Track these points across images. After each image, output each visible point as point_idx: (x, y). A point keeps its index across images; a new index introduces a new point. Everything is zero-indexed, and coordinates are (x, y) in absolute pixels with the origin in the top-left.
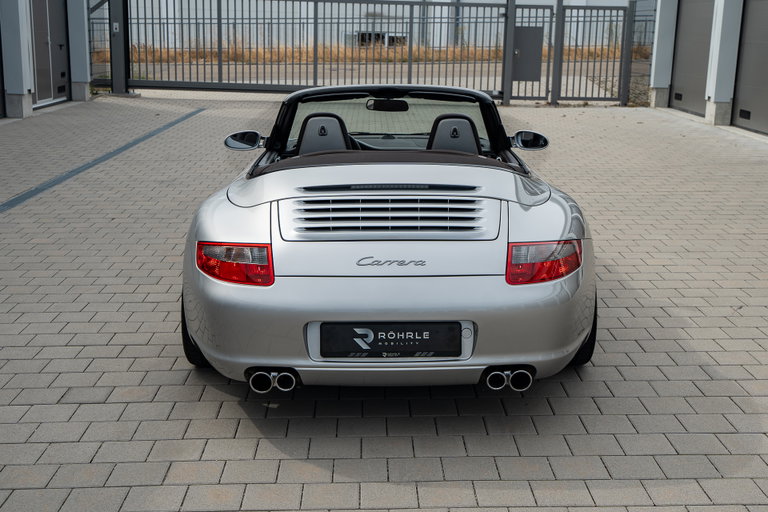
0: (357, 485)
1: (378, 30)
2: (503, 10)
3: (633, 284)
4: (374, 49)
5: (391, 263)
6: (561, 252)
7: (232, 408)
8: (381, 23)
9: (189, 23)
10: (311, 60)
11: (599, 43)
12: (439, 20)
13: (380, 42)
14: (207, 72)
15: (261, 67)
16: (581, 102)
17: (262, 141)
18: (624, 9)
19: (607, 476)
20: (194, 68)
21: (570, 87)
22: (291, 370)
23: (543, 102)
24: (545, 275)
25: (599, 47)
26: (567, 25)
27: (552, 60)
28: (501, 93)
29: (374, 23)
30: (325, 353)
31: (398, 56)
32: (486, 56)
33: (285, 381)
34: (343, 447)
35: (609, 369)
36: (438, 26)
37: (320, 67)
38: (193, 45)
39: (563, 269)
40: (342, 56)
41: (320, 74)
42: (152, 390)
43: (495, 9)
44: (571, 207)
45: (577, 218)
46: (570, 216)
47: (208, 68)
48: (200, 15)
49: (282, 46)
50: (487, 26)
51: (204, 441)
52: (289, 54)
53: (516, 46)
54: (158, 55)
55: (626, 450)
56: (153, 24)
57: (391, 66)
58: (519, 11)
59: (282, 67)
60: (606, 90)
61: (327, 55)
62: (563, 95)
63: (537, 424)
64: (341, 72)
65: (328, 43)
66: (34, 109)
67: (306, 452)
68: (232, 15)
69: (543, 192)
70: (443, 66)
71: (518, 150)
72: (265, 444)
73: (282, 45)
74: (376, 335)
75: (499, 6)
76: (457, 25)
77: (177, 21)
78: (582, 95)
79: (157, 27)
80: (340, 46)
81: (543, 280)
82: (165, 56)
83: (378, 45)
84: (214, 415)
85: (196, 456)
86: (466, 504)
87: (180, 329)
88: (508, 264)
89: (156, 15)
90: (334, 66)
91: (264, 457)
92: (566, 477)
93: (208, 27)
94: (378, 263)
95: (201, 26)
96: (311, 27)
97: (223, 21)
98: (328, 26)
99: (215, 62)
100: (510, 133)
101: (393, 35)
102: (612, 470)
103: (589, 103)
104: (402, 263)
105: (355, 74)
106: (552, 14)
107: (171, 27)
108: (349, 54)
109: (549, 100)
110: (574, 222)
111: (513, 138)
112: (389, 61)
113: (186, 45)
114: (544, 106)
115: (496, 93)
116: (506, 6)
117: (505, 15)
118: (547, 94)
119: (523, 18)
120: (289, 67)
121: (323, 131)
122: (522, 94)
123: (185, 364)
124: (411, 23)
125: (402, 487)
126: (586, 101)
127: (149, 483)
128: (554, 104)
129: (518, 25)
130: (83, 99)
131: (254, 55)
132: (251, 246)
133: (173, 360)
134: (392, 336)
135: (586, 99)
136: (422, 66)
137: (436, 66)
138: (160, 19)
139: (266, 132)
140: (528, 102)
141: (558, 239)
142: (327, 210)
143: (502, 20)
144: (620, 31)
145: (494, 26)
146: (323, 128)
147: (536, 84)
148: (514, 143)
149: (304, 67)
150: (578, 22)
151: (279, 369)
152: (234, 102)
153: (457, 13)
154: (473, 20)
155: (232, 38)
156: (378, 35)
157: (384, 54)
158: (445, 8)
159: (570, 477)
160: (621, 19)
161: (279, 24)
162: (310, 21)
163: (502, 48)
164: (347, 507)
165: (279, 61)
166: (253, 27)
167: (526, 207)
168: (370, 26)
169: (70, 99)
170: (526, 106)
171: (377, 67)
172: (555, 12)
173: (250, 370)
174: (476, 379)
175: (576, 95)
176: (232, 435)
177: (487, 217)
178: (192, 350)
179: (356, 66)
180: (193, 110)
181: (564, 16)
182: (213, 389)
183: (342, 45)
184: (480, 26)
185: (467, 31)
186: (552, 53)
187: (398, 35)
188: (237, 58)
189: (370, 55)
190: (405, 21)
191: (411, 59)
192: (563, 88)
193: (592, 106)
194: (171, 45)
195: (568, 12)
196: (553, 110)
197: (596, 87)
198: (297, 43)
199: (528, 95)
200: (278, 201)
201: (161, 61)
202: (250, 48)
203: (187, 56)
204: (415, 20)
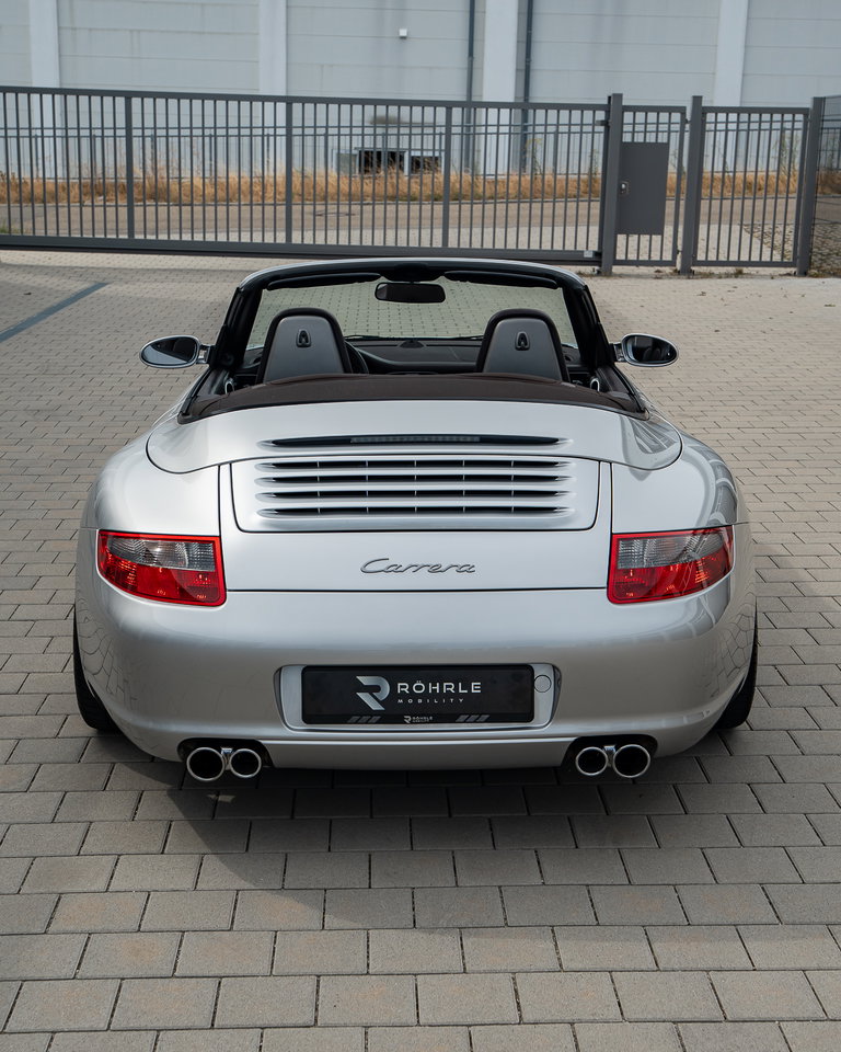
0: (364, 934)
1: (392, 145)
2: (601, 115)
3: (818, 588)
4: (385, 179)
5: (418, 568)
6: (698, 548)
7: (158, 803)
8: (398, 135)
9: (79, 137)
10: (281, 197)
11: (762, 166)
12: (494, 129)
13: (396, 166)
14: (108, 219)
15: (198, 210)
16: (731, 270)
17: (203, 352)
18: (804, 111)
19: (772, 917)
20: (87, 211)
21: (713, 244)
22: (253, 743)
23: (667, 270)
24: (672, 587)
25: (762, 174)
26: (709, 137)
27: (683, 197)
28: (598, 254)
29: (386, 135)
30: (310, 716)
31: (427, 191)
32: (572, 190)
33: (243, 763)
34: (340, 870)
35: (775, 735)
36: (492, 139)
37: (296, 209)
38: (86, 173)
39: (702, 577)
40: (332, 190)
41: (296, 223)
42: (28, 770)
43: (588, 114)
44: (714, 466)
45: (726, 486)
46: (713, 483)
47: (111, 211)
48: (96, 123)
49: (233, 174)
50: (575, 139)
51: (112, 859)
52: (245, 187)
53: (623, 177)
54: (26, 190)
55: (804, 874)
56: (18, 137)
57: (415, 208)
58: (628, 117)
59: (234, 210)
60: (773, 248)
61: (309, 189)
62: (701, 257)
63: (658, 831)
64: (332, 218)
65: (309, 170)
67: (279, 877)
68: (149, 123)
69: (670, 443)
70: (501, 207)
71: (627, 367)
72: (212, 862)
73: (232, 172)
74: (393, 688)
75: (594, 108)
76: (524, 138)
77: (58, 133)
78: (734, 258)
79: (25, 143)
80: (329, 175)
81: (669, 596)
82: (38, 191)
83: (394, 171)
84: (129, 814)
85: (101, 885)
86: (541, 965)
87: (71, 667)
88: (612, 568)
89: (24, 123)
90: (320, 208)
91: (211, 885)
92: (705, 920)
93: (109, 142)
94: (397, 569)
95: (98, 140)
96: (281, 142)
97: (135, 132)
98: (309, 141)
99: (123, 202)
100: (614, 337)
101: (418, 154)
102: (781, 908)
103: (745, 270)
104: (435, 569)
105: (356, 221)
106: (684, 121)
107: (49, 142)
108: (344, 187)
109: (678, 267)
110: (720, 494)
111: (619, 346)
112: (410, 199)
113: (74, 172)
114: (669, 276)
115: (588, 255)
116: (607, 108)
117: (605, 123)
118: (674, 257)
120: (245, 210)
121: (304, 340)
122: (632, 257)
123: (80, 727)
124: (449, 134)
125: (437, 938)
126: (739, 268)
127: (24, 930)
128: (686, 272)
129: (627, 138)
131: (186, 190)
132: (188, 540)
133: (61, 719)
134: (419, 687)
135: (739, 263)
136: (466, 208)
137: (489, 207)
138: (30, 129)
139: (208, 337)
140: (643, 270)
141: (693, 526)
142: (312, 480)
143: (602, 129)
144: (798, 147)
145: (587, 138)
146: (304, 335)
147: (656, 239)
148: (620, 353)
149: (269, 210)
150: (727, 131)
151: (235, 743)
152: (154, 271)
153: (525, 119)
154: (551, 129)
155: (149, 162)
156: (393, 154)
157: (403, 188)
158: (505, 112)
159: (713, 921)
160: (799, 125)
161: (227, 136)
162: (279, 131)
163: (599, 176)
164: (349, 970)
165: (228, 200)
166: (185, 141)
167: (641, 472)
168: (379, 139)
170: (639, 276)
171: (391, 208)
172: (688, 117)
173: (188, 744)
174: (559, 759)
175: (723, 258)
176: (158, 848)
177: (576, 491)
178: (91, 707)
179: (356, 208)
180: (87, 285)
181: (704, 122)
182: (125, 768)
183: (333, 172)
184: (563, 139)
185: (542, 150)
186: (684, 184)
187: (425, 154)
188: (158, 195)
189: (380, 189)
190: (438, 130)
191: (447, 196)
192: (702, 244)
193: (750, 276)
194: (50, 174)
195: (710, 117)
196: (684, 284)
197: (757, 243)
198: (258, 170)
199: (644, 257)
200: (230, 463)
201: (32, 200)
202: (180, 178)
203: (75, 192)
204: (454, 130)
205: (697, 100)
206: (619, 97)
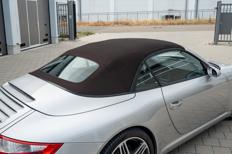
12: (191, 11)
49: (141, 20)
66: (21, 51)
76: (197, 12)
83: (171, 19)
117: (217, 8)
119: (224, 9)
122: (223, 40)
130: (55, 43)
140: (225, 43)
147: (229, 35)
162: (150, 12)
169: (51, 43)
187: (178, 16)
188: (127, 24)
199: (226, 40)
203: (113, 24)
206: (220, 2)
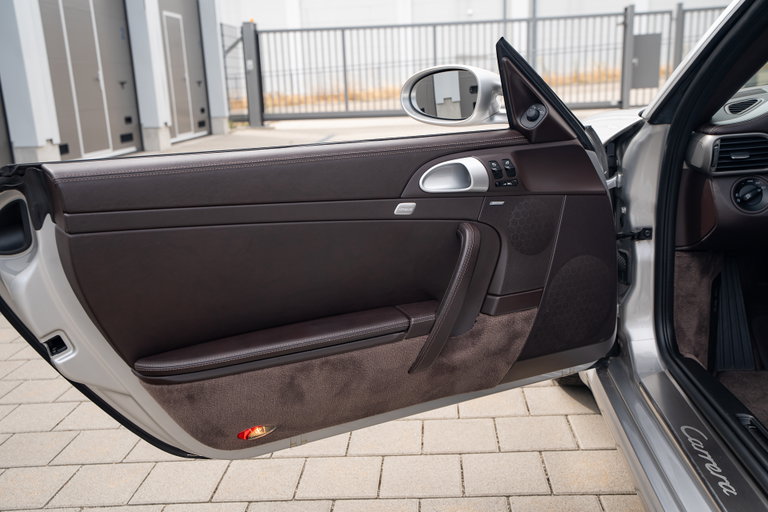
2: (621, 19)
28: (620, 102)
43: (613, 19)
53: (634, 55)
58: (637, 19)
66: (173, 144)
75: (616, 15)
106: (671, 19)
116: (624, 15)
117: (624, 23)
119: (640, 27)
129: (636, 33)
130: (222, 133)
143: (622, 27)
169: (210, 133)
172: (674, 16)
181: (684, 20)
195: (688, 15)
205: (680, 5)
206: (632, 7)
